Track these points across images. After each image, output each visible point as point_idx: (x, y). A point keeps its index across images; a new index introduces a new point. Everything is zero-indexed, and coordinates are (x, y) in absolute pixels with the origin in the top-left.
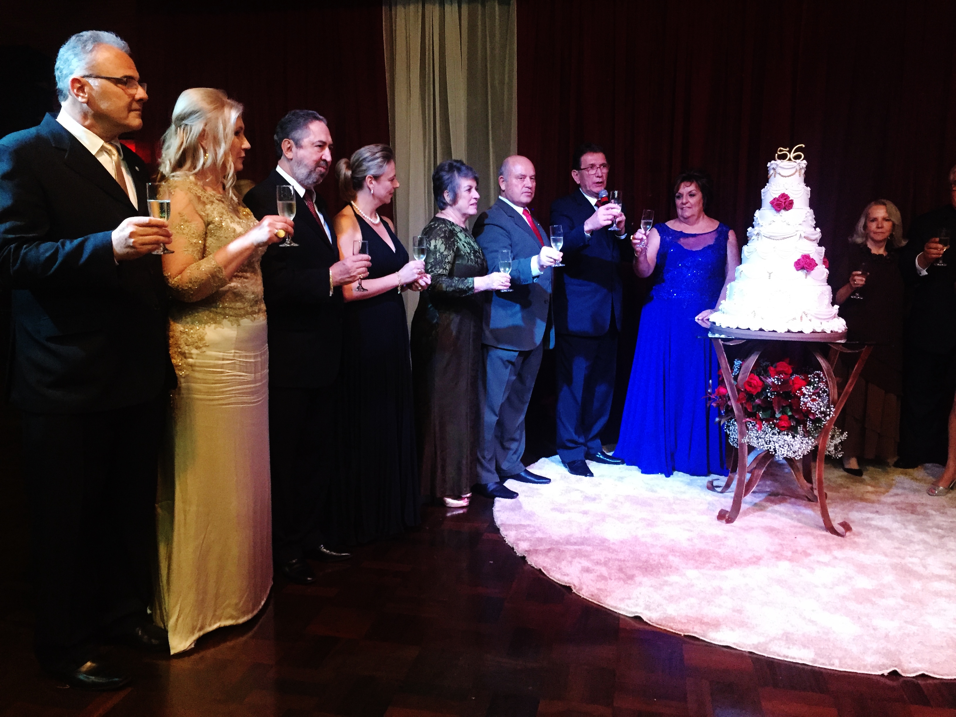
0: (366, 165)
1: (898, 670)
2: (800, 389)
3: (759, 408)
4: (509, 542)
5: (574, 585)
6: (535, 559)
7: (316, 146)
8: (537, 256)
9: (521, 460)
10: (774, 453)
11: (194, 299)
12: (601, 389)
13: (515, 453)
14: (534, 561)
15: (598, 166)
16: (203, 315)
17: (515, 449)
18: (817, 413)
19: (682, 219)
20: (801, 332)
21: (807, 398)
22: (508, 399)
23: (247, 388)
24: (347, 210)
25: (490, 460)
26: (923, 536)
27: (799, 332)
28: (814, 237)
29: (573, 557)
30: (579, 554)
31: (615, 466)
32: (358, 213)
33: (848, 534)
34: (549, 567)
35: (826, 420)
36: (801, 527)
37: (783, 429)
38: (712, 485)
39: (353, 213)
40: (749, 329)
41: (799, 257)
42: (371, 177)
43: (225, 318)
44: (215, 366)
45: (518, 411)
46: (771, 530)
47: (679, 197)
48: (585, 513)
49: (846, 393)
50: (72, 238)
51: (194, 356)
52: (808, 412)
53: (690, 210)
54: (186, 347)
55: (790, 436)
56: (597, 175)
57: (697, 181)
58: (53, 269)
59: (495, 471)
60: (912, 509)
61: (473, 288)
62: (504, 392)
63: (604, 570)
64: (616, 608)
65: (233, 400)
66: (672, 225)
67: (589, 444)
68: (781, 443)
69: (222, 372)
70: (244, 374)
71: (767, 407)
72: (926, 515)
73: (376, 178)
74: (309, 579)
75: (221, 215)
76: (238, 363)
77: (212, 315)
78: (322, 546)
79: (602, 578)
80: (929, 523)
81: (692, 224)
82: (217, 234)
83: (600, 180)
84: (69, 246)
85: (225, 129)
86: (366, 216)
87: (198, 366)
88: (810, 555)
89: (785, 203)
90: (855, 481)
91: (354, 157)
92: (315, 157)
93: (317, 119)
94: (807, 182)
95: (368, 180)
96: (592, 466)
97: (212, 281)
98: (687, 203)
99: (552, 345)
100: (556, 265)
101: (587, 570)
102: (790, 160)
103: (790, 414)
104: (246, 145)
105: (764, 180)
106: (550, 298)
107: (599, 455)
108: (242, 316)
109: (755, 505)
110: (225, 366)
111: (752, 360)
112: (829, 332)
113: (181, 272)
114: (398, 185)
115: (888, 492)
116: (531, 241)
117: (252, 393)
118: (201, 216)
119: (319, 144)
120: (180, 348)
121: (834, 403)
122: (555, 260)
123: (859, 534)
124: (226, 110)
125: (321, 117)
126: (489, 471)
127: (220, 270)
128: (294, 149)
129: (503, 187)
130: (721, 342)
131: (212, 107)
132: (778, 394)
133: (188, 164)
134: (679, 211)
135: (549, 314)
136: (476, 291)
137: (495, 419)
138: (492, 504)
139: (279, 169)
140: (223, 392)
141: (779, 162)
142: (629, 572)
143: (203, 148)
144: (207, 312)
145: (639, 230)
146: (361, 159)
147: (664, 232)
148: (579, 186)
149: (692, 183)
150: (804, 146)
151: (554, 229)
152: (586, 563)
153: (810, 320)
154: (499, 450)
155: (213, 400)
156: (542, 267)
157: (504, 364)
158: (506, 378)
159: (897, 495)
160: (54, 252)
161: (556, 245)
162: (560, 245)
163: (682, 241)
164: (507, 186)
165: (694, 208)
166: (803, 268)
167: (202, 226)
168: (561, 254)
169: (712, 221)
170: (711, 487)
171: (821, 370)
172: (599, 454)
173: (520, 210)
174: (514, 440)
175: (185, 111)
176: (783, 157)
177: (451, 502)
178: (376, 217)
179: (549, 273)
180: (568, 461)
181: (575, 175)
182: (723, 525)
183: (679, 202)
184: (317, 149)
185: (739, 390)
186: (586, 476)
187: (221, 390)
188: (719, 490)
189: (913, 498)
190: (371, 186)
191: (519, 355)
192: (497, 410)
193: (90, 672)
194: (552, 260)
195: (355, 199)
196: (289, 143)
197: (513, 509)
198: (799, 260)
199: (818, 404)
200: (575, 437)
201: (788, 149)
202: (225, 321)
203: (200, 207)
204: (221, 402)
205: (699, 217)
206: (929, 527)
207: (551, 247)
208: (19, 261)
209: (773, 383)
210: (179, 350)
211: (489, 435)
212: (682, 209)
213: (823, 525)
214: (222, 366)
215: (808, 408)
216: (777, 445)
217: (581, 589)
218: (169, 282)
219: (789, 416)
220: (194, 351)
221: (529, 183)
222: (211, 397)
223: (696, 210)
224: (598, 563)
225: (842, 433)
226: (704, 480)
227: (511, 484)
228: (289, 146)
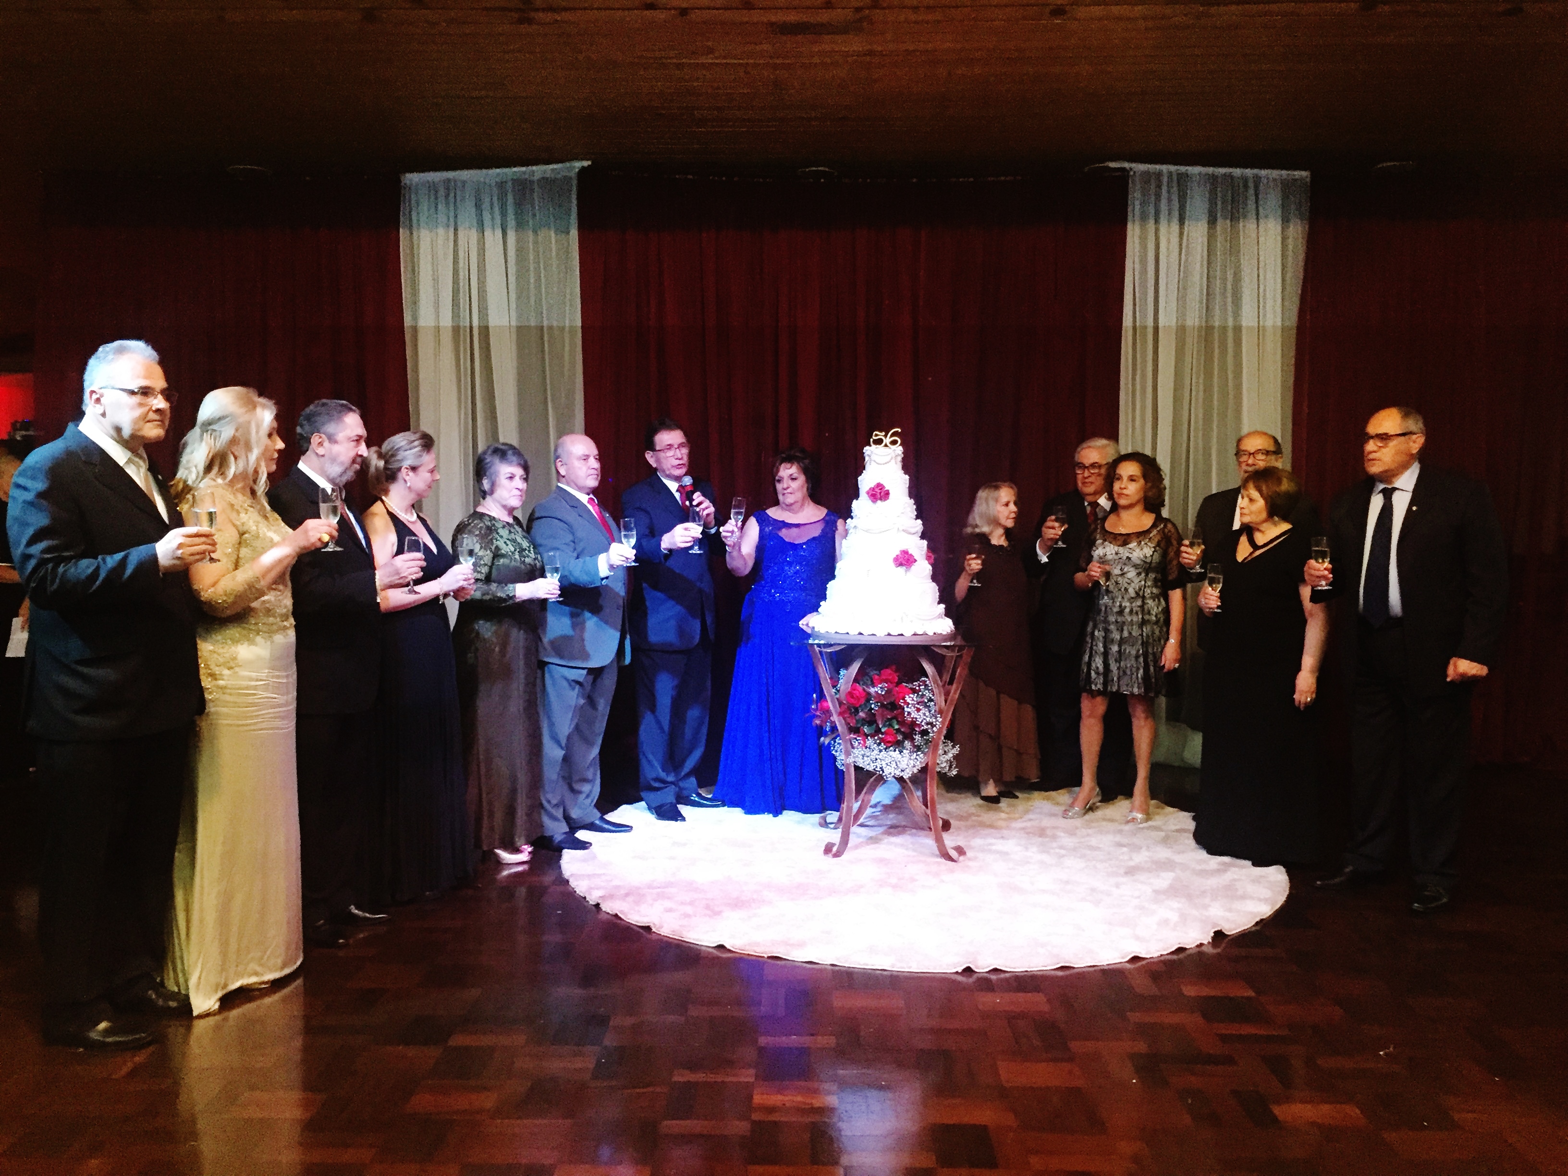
0: (401, 455)
1: (972, 966)
2: (904, 699)
3: (865, 722)
4: (581, 892)
5: (654, 924)
6: (610, 904)
7: (353, 441)
8: (605, 554)
9: (595, 806)
10: (881, 772)
11: (229, 612)
12: (693, 714)
13: (588, 796)
14: (608, 907)
15: (676, 446)
16: (233, 631)
17: (587, 793)
18: (923, 724)
19: (784, 506)
20: (902, 635)
21: (910, 708)
22: (577, 728)
23: (280, 712)
24: (378, 507)
25: (557, 806)
26: (1045, 857)
27: (899, 635)
28: (913, 531)
29: (655, 900)
30: (661, 896)
31: (715, 809)
32: (390, 510)
33: (961, 858)
34: (626, 910)
35: (933, 731)
36: (914, 856)
37: (890, 745)
38: (825, 821)
39: (385, 510)
40: (848, 633)
41: (898, 553)
42: (407, 469)
43: (258, 634)
44: (247, 688)
45: (590, 744)
46: (881, 861)
47: (779, 481)
48: (672, 858)
49: (952, 701)
50: (112, 552)
51: (225, 678)
52: (913, 724)
53: (792, 496)
54: (217, 668)
55: (897, 752)
56: (676, 457)
57: (798, 463)
58: (94, 587)
59: (562, 819)
60: (1041, 832)
61: (515, 596)
62: (572, 720)
63: (689, 910)
64: (697, 940)
65: (264, 725)
66: (773, 513)
67: (681, 784)
68: (888, 760)
69: (255, 694)
70: (276, 696)
71: (871, 721)
72: (1054, 837)
73: (414, 469)
74: (341, 941)
75: (257, 524)
76: (271, 684)
77: (245, 632)
78: (352, 906)
79: (687, 916)
80: (1054, 845)
81: (795, 512)
82: (254, 545)
83: (681, 462)
84: (112, 560)
85: (257, 432)
86: (400, 513)
87: (230, 689)
88: (917, 880)
89: (880, 493)
90: (990, 809)
91: (386, 446)
92: (352, 454)
93: (351, 410)
94: (906, 468)
95: (404, 471)
96: (684, 809)
97: (248, 592)
98: (788, 488)
99: (628, 660)
100: (628, 565)
101: (670, 910)
102: (886, 445)
103: (897, 727)
104: (281, 445)
105: (859, 466)
106: (624, 603)
107: (694, 797)
108: (277, 631)
109: (871, 838)
110: (258, 687)
111: (855, 667)
112: (931, 634)
113: (214, 585)
114: (438, 477)
115: (1021, 818)
116: (600, 536)
117: (283, 718)
118: (234, 525)
119: (355, 438)
120: (210, 669)
121: (941, 712)
122: (627, 558)
123: (974, 859)
124: (259, 410)
125: (354, 408)
126: (555, 819)
127: (258, 579)
128: (326, 444)
129: (563, 472)
130: (817, 649)
131: (243, 410)
132: (883, 706)
133: (215, 470)
134: (781, 497)
135: (623, 625)
136: (518, 600)
137: (559, 753)
138: (560, 857)
139: (301, 466)
140: (251, 717)
141: (874, 446)
142: (717, 909)
143: (233, 453)
144: (239, 629)
145: (730, 521)
146: (396, 448)
147: (764, 520)
148: (656, 470)
149: (792, 464)
150: (900, 430)
151: (625, 522)
152: (668, 904)
153: (912, 621)
154: (568, 795)
155: (247, 725)
156: (612, 567)
157: (570, 685)
158: (573, 703)
159: (1030, 820)
160: (95, 569)
161: (628, 542)
162: (633, 541)
163: (784, 533)
164: (567, 471)
165: (796, 494)
166: (901, 565)
167: (235, 535)
168: (634, 552)
169: (820, 509)
170: (825, 824)
171: (927, 676)
172: (694, 795)
173: (584, 498)
174: (585, 780)
175: (215, 415)
176: (879, 442)
177: (506, 856)
178: (412, 514)
179: (622, 575)
180: (654, 806)
181: (649, 456)
182: (829, 859)
183: (779, 487)
184: (354, 444)
185: (841, 703)
186: (677, 820)
187: (254, 714)
188: (832, 826)
189: (1047, 822)
190: (407, 478)
191: (588, 673)
192: (564, 742)
193: (107, 1032)
194: (624, 559)
195: (386, 492)
196: (320, 437)
197: (585, 860)
198: (897, 556)
199: (924, 714)
200: (663, 775)
201: (883, 433)
202: (259, 639)
203: (233, 516)
204: (252, 727)
205: (802, 505)
206: (1053, 848)
207: (622, 543)
208: (57, 581)
209: (876, 692)
210: (210, 671)
211: (551, 772)
212: (784, 494)
213: (938, 853)
214: (255, 688)
215: (913, 718)
216: (884, 763)
217: (662, 927)
218: (201, 596)
219: (896, 729)
220: (226, 672)
221: (594, 464)
222: (240, 722)
223: (799, 495)
224: (682, 903)
225: (953, 747)
226: (816, 818)
227: (582, 835)
228: (320, 440)
